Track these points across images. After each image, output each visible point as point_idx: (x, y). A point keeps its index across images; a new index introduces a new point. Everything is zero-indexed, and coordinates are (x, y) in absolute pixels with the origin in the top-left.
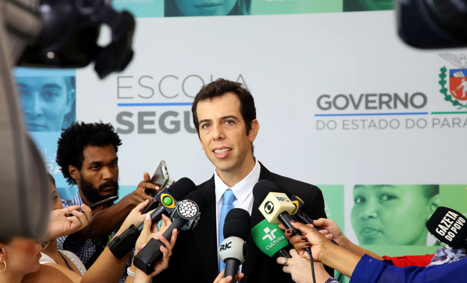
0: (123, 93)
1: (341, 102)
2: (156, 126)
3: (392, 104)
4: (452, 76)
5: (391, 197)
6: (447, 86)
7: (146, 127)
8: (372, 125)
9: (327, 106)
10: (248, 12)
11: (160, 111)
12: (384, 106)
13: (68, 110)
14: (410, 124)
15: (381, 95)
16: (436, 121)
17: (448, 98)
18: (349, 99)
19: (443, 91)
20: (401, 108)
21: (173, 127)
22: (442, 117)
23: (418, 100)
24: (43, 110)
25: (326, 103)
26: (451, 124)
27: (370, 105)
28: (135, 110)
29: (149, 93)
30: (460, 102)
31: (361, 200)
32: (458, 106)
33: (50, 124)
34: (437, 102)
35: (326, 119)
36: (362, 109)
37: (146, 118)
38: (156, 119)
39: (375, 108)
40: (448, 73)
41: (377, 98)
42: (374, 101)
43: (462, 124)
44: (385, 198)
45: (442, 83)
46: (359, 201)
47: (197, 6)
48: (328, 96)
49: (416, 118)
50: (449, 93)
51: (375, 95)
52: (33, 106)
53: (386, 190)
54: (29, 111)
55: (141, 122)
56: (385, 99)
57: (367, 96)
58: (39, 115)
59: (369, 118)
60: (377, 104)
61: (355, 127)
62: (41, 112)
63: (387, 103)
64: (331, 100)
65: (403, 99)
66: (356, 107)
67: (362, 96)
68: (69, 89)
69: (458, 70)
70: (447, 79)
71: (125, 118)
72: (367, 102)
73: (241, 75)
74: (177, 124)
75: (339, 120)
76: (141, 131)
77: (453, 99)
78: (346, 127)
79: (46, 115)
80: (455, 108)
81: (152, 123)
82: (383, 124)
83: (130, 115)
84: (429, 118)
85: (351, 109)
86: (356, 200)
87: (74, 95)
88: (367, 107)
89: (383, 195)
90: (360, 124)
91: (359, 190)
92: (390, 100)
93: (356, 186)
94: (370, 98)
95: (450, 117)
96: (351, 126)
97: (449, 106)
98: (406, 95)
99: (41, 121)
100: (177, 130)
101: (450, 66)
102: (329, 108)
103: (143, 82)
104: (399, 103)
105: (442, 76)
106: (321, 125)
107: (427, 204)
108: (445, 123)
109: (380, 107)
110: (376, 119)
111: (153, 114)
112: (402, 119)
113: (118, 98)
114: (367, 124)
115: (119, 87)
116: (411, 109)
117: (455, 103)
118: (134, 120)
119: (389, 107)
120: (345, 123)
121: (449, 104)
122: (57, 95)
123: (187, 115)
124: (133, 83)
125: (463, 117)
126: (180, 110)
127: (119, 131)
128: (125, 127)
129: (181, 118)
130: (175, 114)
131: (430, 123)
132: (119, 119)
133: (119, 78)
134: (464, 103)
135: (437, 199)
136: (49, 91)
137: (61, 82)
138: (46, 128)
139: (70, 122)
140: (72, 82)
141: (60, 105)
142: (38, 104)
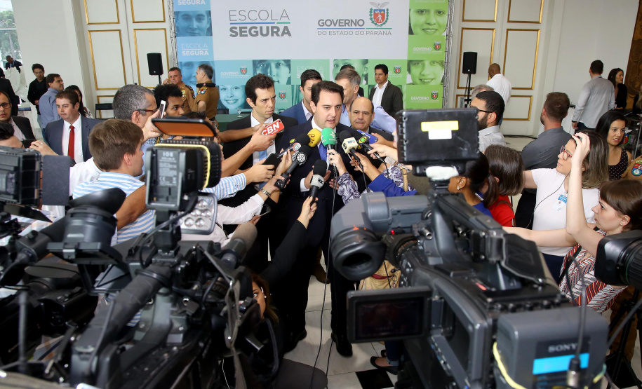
0: (232, 18)
1: (328, 23)
2: (248, 33)
3: (350, 24)
4: (374, 13)
6: (373, 17)
7: (243, 34)
8: (342, 33)
11: (249, 26)
13: (208, 26)
14: (357, 33)
16: (368, 32)
17: (373, 22)
18: (332, 21)
19: (371, 19)
20: (353, 26)
21: (255, 34)
22: (370, 30)
23: (361, 23)
24: (198, 26)
26: (374, 33)
28: (238, 26)
29: (244, 18)
32: (377, 26)
33: (201, 33)
34: (369, 24)
35: (322, 30)
36: (337, 26)
37: (243, 30)
38: (248, 30)
39: (343, 26)
40: (373, 11)
41: (344, 21)
42: (342, 23)
43: (378, 34)
45: (371, 15)
46: (336, 66)
48: (323, 20)
49: (360, 30)
50: (373, 20)
52: (193, 25)
53: (347, 61)
54: (191, 27)
55: (241, 32)
56: (347, 22)
57: (340, 20)
58: (196, 29)
59: (340, 30)
60: (344, 24)
61: (335, 34)
63: (348, 24)
64: (324, 22)
65: (355, 22)
66: (335, 25)
67: (337, 20)
68: (208, 17)
69: (377, 10)
72: (340, 23)
73: (284, 10)
74: (257, 32)
75: (328, 31)
76: (241, 35)
77: (375, 22)
78: (330, 34)
79: (199, 28)
80: (375, 27)
81: (246, 32)
82: (346, 33)
83: (236, 28)
84: (365, 30)
85: (332, 26)
86: (334, 66)
88: (340, 26)
90: (337, 33)
91: (336, 62)
92: (349, 22)
93: (335, 60)
95: (373, 30)
96: (333, 33)
97: (373, 26)
98: (356, 20)
99: (197, 32)
100: (257, 35)
101: (374, 8)
102: (323, 25)
103: (241, 13)
104: (353, 24)
105: (371, 12)
106: (320, 33)
107: (363, 67)
108: (371, 33)
109: (345, 26)
110: (343, 30)
111: (246, 28)
112: (354, 31)
113: (230, 21)
114: (339, 33)
115: (230, 16)
116: (358, 27)
117: (376, 24)
118: (238, 30)
119: (349, 26)
120: (330, 32)
121: (373, 25)
122: (203, 19)
123: (261, 28)
124: (237, 13)
125: (379, 30)
126: (258, 26)
127: (231, 35)
128: (234, 34)
129: (258, 29)
130: (256, 28)
131: (365, 33)
132: (231, 30)
133: (230, 11)
134: (379, 24)
135: (367, 65)
136: (199, 18)
137: (204, 13)
138: (199, 34)
139: (209, 31)
140: (209, 13)
141: (205, 24)
142: (195, 24)
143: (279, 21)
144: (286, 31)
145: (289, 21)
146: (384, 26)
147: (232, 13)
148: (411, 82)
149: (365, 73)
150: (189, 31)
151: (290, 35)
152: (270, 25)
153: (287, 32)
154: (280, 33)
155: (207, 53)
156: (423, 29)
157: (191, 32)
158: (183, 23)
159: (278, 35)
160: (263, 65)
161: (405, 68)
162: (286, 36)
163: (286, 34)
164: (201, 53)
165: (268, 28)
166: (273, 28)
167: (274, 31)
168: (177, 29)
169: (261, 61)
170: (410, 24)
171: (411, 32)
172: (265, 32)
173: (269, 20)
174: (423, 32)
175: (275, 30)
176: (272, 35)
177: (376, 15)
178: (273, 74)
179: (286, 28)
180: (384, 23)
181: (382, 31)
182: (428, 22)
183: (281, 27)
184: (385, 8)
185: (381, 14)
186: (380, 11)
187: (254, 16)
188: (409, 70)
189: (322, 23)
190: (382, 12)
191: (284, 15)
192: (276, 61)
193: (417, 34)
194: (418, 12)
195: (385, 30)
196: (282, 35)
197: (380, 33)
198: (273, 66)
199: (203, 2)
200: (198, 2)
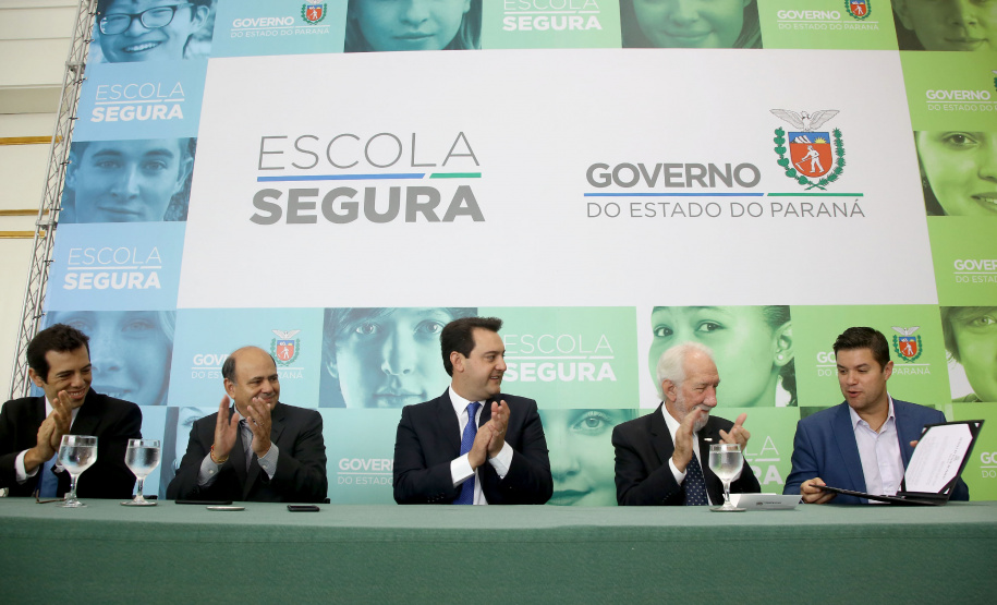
0: (268, 161)
1: (626, 175)
2: (318, 212)
3: (706, 179)
4: (792, 142)
5: (713, 327)
6: (787, 155)
7: (301, 213)
8: (677, 210)
9: (604, 180)
10: (476, 44)
11: (325, 187)
12: (694, 182)
13: (178, 188)
14: (737, 210)
15: (689, 167)
16: (777, 207)
17: (790, 173)
18: (638, 170)
19: (783, 162)
20: (720, 186)
21: (345, 212)
22: (785, 201)
23: (747, 176)
24: (141, 188)
25: (602, 176)
26: (799, 211)
27: (673, 180)
28: (284, 188)
29: (309, 160)
30: (809, 179)
31: (668, 332)
32: (807, 186)
33: (148, 210)
34: (775, 178)
35: (603, 201)
36: (660, 186)
37: (302, 199)
38: (318, 200)
39: (681, 185)
40: (786, 137)
41: (683, 171)
42: (680, 175)
43: (815, 212)
44: (705, 328)
45: (780, 150)
46: (661, 333)
47: (397, 38)
48: (605, 166)
49: (745, 201)
50: (791, 166)
51: (680, 166)
52: (126, 184)
53: (706, 315)
54: (118, 191)
55: (294, 206)
56: (696, 172)
57: (668, 166)
58: (133, 197)
59: (673, 200)
60: (683, 179)
61: (652, 213)
62: (137, 192)
63: (699, 178)
64: (610, 171)
65: (724, 173)
66: (651, 183)
67: (659, 166)
68: (184, 157)
69: (802, 134)
70: (786, 145)
71: (267, 199)
72: (668, 176)
73: (461, 133)
74: (353, 208)
75: (624, 202)
76: (293, 219)
77: (799, 174)
78: (635, 213)
79: (145, 196)
80: (802, 189)
81: (312, 206)
82: (695, 210)
83: (276, 194)
84: (765, 201)
85: (642, 186)
86: (656, 332)
87: (190, 166)
88: (668, 184)
89: (702, 322)
90: (659, 209)
91: (661, 315)
92: (703, 174)
93: (657, 309)
94: (672, 170)
95: (797, 201)
96: (644, 211)
97: (793, 185)
98: (728, 166)
99: (134, 206)
100: (352, 216)
101: (788, 128)
102: (607, 183)
103: (304, 144)
104: (717, 179)
105: (779, 140)
106: (594, 210)
107: (772, 338)
108: (791, 210)
109: (689, 185)
110: (684, 201)
111: (314, 192)
112: (725, 202)
113: (260, 168)
114: (669, 209)
115: (262, 153)
116: (737, 188)
117: (802, 181)
118: (283, 202)
119: (704, 185)
120: (634, 207)
121: (794, 181)
122: (165, 167)
123: (370, 193)
124: (287, 145)
125: (816, 201)
126: (360, 186)
127: (256, 219)
128: (267, 214)
129: (360, 198)
130: (351, 192)
131: (767, 210)
132: (258, 200)
133: (263, 138)
134: (816, 180)
135: (788, 329)
136: (153, 160)
137: (171, 144)
138: (141, 215)
139: (179, 206)
140: (190, 146)
141: (167, 181)
142: (134, 180)
143: (439, 170)
144: (464, 204)
145: (474, 169)
146: (831, 187)
147: (270, 145)
148: (968, 391)
149: (782, 360)
150: (108, 205)
151: (478, 217)
152: (404, 184)
153: (466, 205)
154: (441, 210)
155: (154, 281)
156: (976, 197)
157: (113, 207)
158: (91, 178)
159: (432, 218)
160: (367, 329)
161: (934, 337)
162: (463, 221)
163: (464, 212)
164: (133, 281)
165: (395, 192)
166: (413, 192)
167: (418, 203)
168: (69, 195)
169: (357, 314)
170: (925, 179)
171: (933, 207)
172: (382, 206)
173: (403, 167)
174: (974, 207)
175: (423, 199)
176: (411, 217)
177: (799, 151)
178: (403, 365)
179: (464, 192)
180: (833, 178)
181: (828, 201)
182: (985, 172)
183: (448, 190)
184: (828, 128)
185: (816, 147)
186: (813, 136)
187: (346, 153)
188: (953, 345)
189: (603, 178)
190: (820, 141)
191: (461, 148)
192: (419, 312)
193: (957, 213)
194: (946, 140)
195: (839, 201)
196: (449, 217)
197: (823, 210)
198: (405, 330)
199: (177, 112)
200: (158, 112)
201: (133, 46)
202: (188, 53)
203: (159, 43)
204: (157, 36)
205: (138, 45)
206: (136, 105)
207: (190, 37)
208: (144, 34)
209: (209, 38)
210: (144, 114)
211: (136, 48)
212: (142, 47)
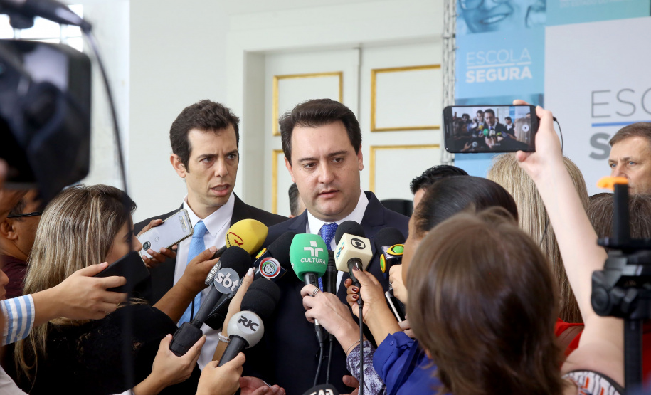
0: (599, 110)
29: (629, 109)
71: (600, 141)
83: (606, 136)
103: (622, 96)
113: (593, 116)
115: (593, 104)
124: (610, 98)
127: (593, 156)
128: (600, 152)
132: (594, 141)
133: (593, 93)
140: (540, 98)
147: (598, 98)
199: (527, 73)
200: (513, 74)
201: (488, 18)
202: (530, 23)
203: (507, 15)
204: (504, 9)
205: (491, 17)
206: (496, 68)
207: (530, 9)
208: (494, 8)
209: (543, 9)
210: (503, 75)
211: (490, 20)
212: (495, 19)
